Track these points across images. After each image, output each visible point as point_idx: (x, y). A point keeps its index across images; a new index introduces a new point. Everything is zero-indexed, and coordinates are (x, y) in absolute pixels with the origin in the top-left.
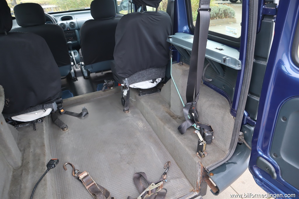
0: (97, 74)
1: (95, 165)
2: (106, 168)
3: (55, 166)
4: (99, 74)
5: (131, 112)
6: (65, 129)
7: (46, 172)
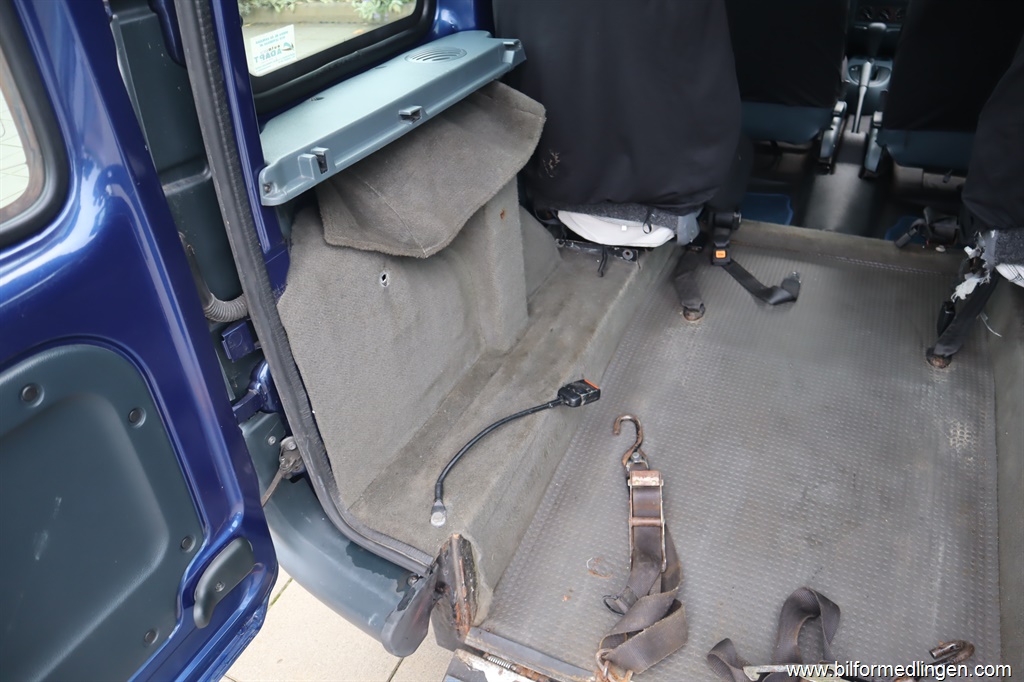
0: (926, 175)
1: (704, 473)
2: (728, 506)
3: (578, 403)
4: (933, 179)
5: (951, 372)
6: (693, 315)
7: (544, 407)
